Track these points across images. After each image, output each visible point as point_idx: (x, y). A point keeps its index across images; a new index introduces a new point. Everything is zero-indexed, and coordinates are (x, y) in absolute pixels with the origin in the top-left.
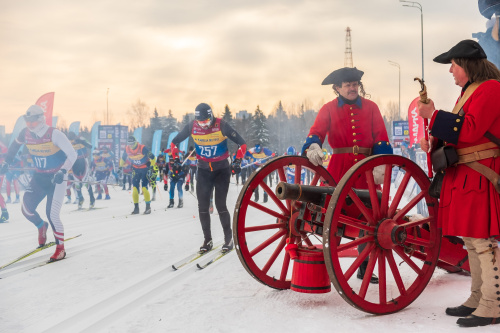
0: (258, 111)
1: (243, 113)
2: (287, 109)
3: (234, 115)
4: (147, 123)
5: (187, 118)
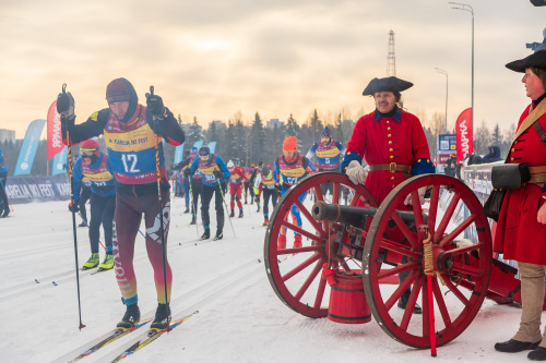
0: (291, 120)
1: (275, 122)
2: (322, 119)
3: (264, 124)
5: (213, 125)
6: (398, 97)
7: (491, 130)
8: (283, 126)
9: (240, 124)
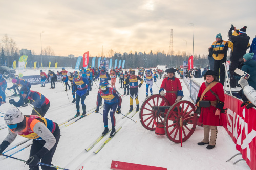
0: (145, 53)
1: (140, 53)
2: (153, 52)
3: (138, 53)
4: (113, 55)
5: (124, 54)
6: (174, 74)
7: (198, 56)
8: (143, 55)
9: (131, 54)
